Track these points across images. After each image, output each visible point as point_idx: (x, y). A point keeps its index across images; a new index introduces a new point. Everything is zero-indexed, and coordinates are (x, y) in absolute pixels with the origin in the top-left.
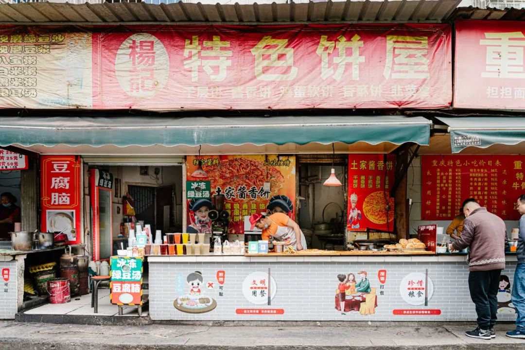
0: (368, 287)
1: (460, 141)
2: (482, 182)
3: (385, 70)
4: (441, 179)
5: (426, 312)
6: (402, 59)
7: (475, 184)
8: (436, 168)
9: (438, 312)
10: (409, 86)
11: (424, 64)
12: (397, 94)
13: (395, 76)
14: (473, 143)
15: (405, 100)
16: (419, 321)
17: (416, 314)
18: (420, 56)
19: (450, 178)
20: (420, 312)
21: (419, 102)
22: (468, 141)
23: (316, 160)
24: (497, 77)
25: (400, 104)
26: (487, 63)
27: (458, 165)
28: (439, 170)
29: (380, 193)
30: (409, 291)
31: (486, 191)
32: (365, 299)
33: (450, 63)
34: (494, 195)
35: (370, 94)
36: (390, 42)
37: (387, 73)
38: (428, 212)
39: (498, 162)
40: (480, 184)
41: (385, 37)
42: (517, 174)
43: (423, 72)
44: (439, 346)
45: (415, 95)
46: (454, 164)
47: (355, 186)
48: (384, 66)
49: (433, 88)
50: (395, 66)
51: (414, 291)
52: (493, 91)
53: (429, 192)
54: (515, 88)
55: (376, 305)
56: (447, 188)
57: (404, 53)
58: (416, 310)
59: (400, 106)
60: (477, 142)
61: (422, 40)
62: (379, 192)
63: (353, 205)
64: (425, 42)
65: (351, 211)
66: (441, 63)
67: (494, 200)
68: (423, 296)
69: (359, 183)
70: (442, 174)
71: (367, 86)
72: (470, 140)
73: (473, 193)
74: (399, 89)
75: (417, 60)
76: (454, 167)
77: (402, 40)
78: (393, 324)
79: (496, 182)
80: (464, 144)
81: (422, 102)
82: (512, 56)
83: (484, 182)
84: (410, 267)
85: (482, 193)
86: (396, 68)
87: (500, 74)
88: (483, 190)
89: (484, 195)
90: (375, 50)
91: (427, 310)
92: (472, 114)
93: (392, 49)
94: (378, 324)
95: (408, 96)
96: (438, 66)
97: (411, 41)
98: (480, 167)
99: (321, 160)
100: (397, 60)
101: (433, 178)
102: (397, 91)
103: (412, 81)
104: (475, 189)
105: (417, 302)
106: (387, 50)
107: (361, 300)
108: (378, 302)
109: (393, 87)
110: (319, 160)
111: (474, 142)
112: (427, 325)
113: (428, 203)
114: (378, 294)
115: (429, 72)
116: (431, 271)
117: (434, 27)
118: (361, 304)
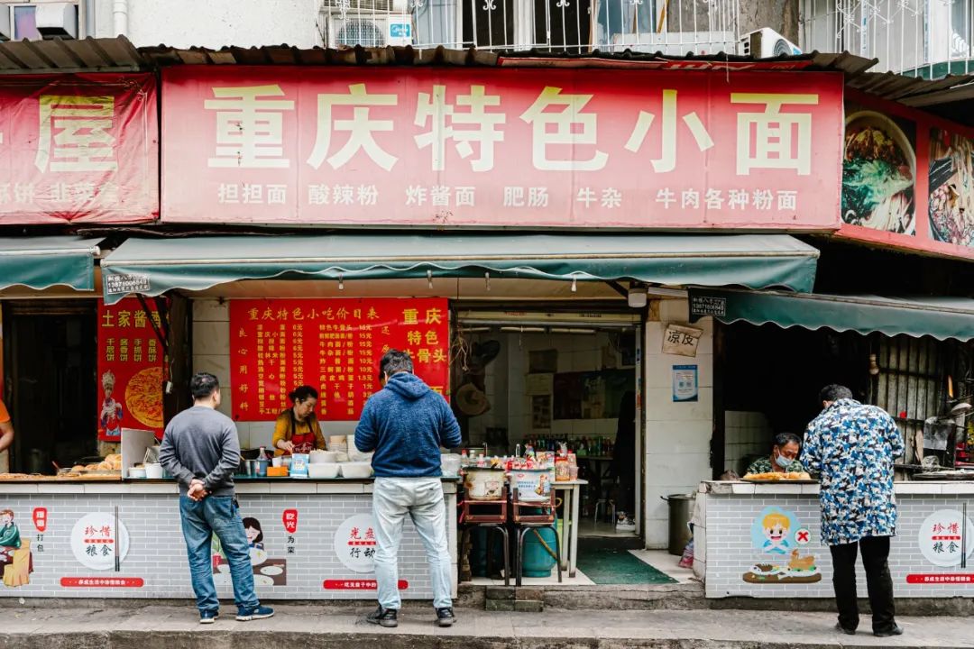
0: (17, 538)
1: (117, 284)
2: (342, 349)
3: (38, 156)
4: (266, 345)
5: (118, 582)
6: (67, 137)
7: (330, 353)
8: (255, 323)
9: (139, 582)
10: (81, 184)
11: (105, 145)
12: (61, 198)
13: (57, 167)
14: (137, 288)
15: (76, 209)
16: (107, 599)
17: (100, 585)
18: (100, 132)
19: (282, 341)
20: (107, 582)
21: (101, 211)
22: (129, 283)
23: (40, 309)
24: (237, 165)
25: (69, 216)
26: (218, 142)
27: (297, 317)
28: (260, 327)
29: (157, 370)
30: (87, 545)
31: (351, 365)
32: (12, 558)
33: (154, 142)
34: (366, 374)
35: (14, 199)
36: (45, 108)
37: (42, 162)
38: (244, 405)
39: (372, 313)
40: (338, 353)
41: (37, 98)
42: (410, 334)
43: (104, 159)
44: (62, 634)
45: (93, 200)
46: (290, 315)
47: (111, 357)
48: (36, 150)
49: (124, 187)
50: (56, 149)
51: (97, 545)
52: (229, 191)
53: (243, 369)
54: (268, 186)
55: (31, 569)
56: (278, 360)
57: (70, 126)
58: (100, 579)
59: (69, 219)
60: (143, 285)
61: (104, 102)
62: (154, 369)
63: (108, 393)
64: (109, 106)
65: (104, 404)
66: (137, 141)
67: (367, 382)
68: (112, 555)
69: (117, 352)
70: (268, 334)
71: (9, 185)
72: (133, 283)
73: (326, 370)
74: (64, 191)
75: (94, 139)
76: (290, 321)
77: (69, 103)
78: (62, 603)
79: (369, 348)
80: (123, 289)
81: (107, 212)
82: (262, 128)
83: (347, 348)
84: (88, 503)
85: (342, 369)
86: (58, 153)
87: (241, 160)
88: (344, 364)
89: (346, 374)
90: (19, 121)
91: (120, 579)
92: (197, 232)
93: (49, 120)
94: (37, 602)
95: (82, 201)
96: (133, 147)
97: (84, 104)
98: (339, 321)
99: (49, 309)
100: (58, 138)
101: (251, 342)
102: (61, 194)
103: (84, 177)
104: (330, 361)
105: (103, 564)
106: (41, 122)
107: (5, 560)
108: (33, 564)
109: (52, 187)
110: (46, 309)
111: (139, 286)
112: (122, 604)
113: (244, 388)
114: (34, 549)
115: (116, 158)
116: (125, 510)
117: (126, 79)
118: (6, 567)
